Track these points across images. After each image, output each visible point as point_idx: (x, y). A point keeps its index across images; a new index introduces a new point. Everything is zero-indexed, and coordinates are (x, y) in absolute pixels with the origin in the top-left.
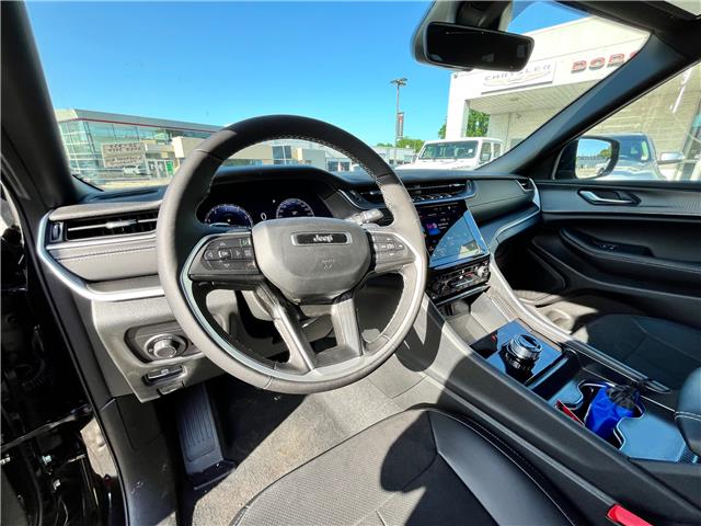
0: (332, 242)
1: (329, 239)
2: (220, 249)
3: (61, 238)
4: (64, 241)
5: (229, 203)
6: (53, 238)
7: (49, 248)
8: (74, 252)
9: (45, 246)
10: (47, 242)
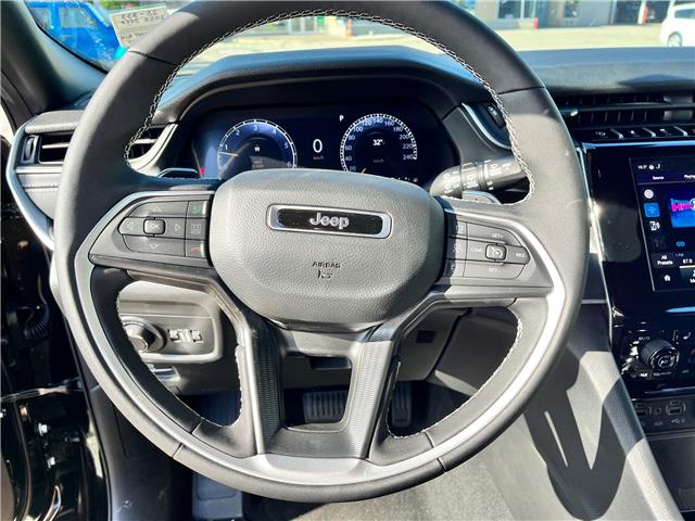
0: (345, 230)
1: (342, 223)
2: (148, 218)
3: (32, 160)
4: (36, 162)
5: (262, 117)
6: (25, 159)
7: (19, 171)
8: (42, 180)
9: (15, 168)
10: (18, 164)
